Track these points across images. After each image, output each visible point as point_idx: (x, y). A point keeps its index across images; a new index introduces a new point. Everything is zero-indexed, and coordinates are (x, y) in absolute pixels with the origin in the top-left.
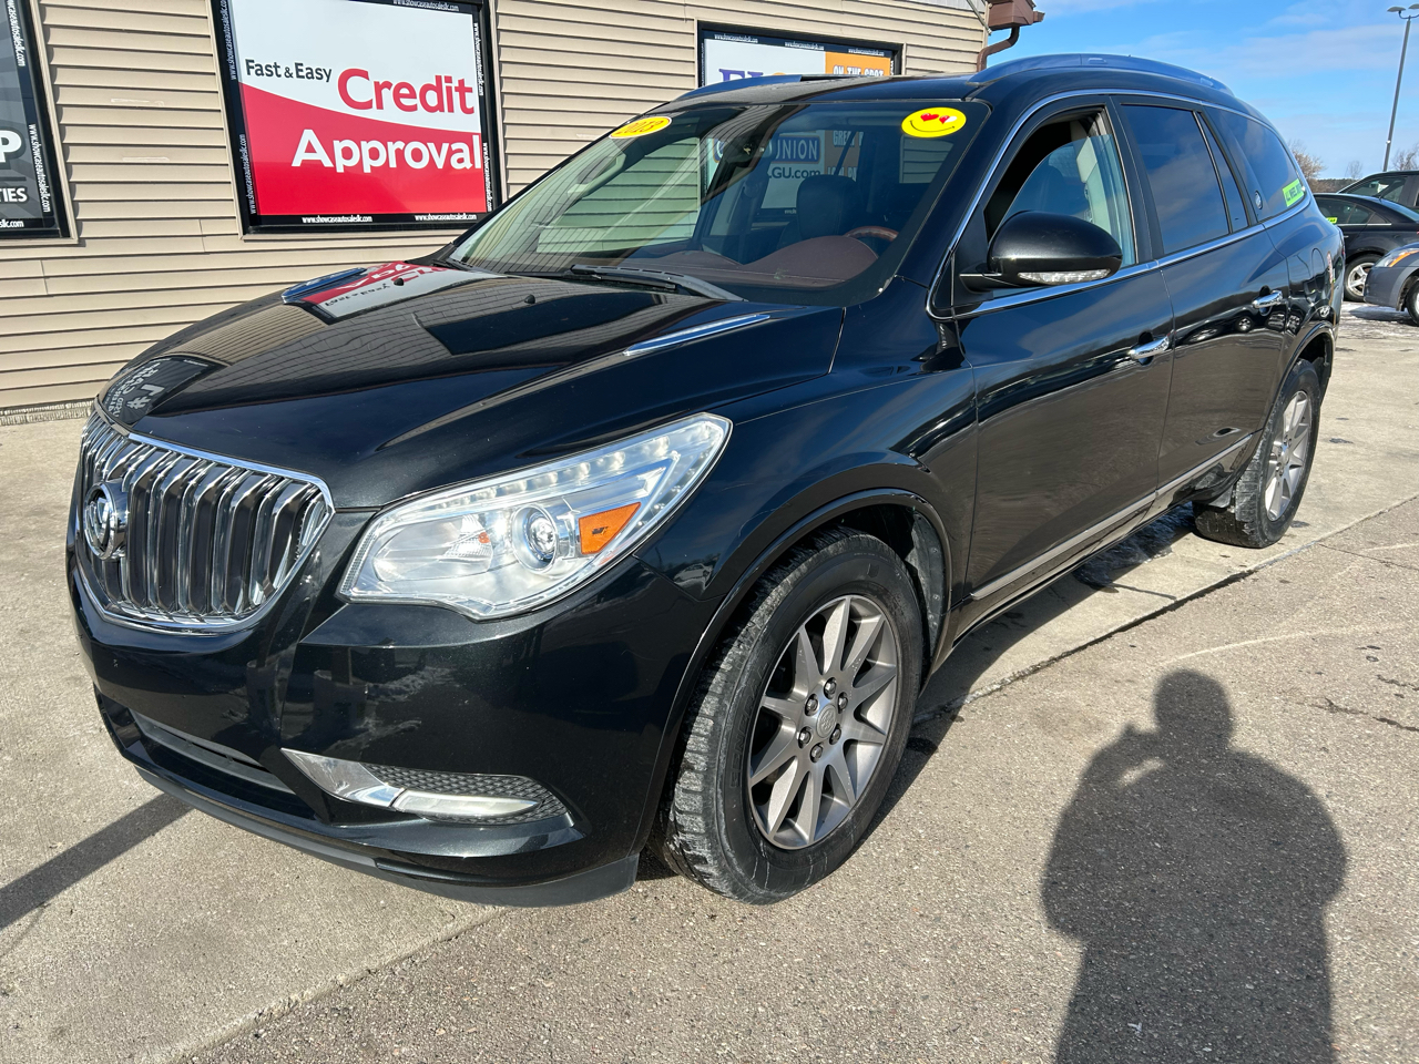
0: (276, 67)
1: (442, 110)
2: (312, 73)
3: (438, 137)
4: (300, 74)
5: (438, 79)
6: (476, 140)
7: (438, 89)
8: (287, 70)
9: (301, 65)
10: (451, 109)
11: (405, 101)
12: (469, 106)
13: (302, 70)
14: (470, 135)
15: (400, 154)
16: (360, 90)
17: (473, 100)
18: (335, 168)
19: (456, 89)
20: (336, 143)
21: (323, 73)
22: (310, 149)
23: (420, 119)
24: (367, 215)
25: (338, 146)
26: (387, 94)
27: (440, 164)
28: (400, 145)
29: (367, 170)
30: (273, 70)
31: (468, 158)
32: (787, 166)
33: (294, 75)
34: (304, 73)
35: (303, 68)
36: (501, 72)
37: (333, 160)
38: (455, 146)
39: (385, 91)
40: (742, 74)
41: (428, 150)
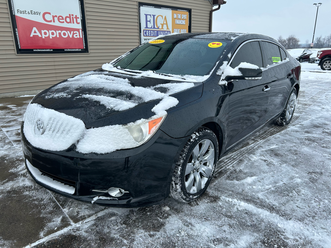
1: (71, 23)
2: (35, 13)
3: (70, 30)
4: (32, 13)
5: (70, 15)
6: (81, 31)
7: (70, 17)
8: (28, 12)
9: (32, 11)
10: (73, 23)
11: (61, 21)
12: (78, 22)
13: (32, 12)
14: (79, 29)
15: (60, 34)
16: (48, 17)
17: (79, 20)
18: (42, 37)
19: (75, 18)
20: (42, 31)
21: (38, 13)
22: (35, 32)
23: (65, 25)
24: (51, 49)
25: (43, 32)
26: (56, 19)
27: (71, 36)
28: (60, 31)
29: (51, 38)
30: (25, 12)
31: (78, 35)
33: (30, 13)
34: (33, 13)
35: (33, 12)
36: (86, 13)
37: (41, 35)
38: (75, 32)
39: (55, 18)
40: (150, 15)
41: (67, 33)
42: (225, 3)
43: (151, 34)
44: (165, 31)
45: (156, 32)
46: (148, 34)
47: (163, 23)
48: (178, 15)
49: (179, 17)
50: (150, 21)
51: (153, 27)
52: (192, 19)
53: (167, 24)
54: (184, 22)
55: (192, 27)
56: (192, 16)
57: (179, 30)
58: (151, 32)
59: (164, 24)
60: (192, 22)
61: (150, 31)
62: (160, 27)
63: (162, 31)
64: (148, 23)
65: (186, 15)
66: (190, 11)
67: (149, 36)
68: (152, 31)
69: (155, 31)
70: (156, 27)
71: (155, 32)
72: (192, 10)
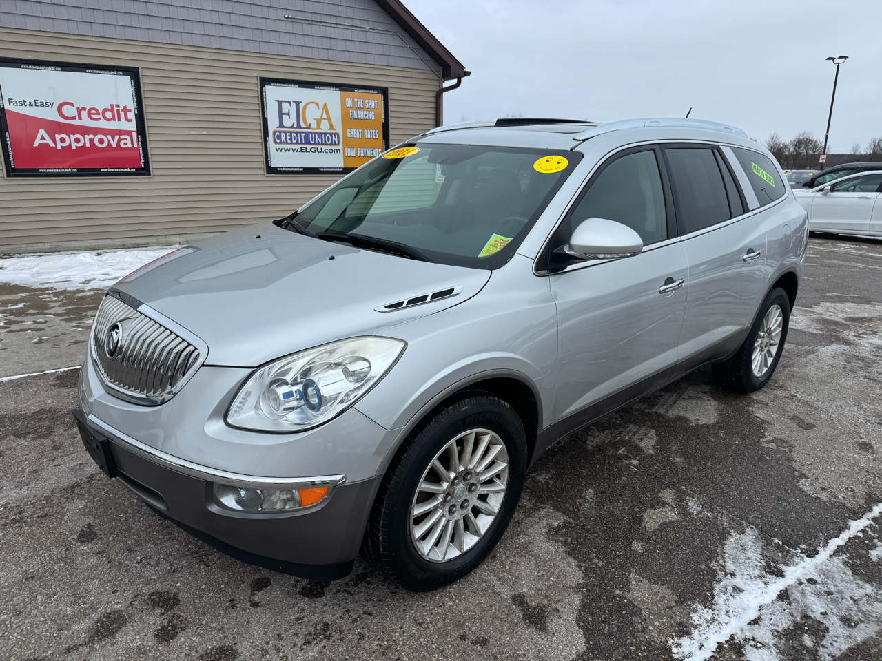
0: (24, 101)
1: (115, 120)
2: (43, 104)
3: (113, 133)
4: (37, 104)
5: (112, 106)
6: (134, 134)
8: (30, 103)
9: (38, 100)
10: (119, 120)
11: (94, 116)
12: (129, 118)
14: (131, 132)
15: (91, 141)
16: (69, 111)
17: (132, 115)
18: (56, 147)
19: (122, 110)
20: (57, 135)
21: (49, 104)
22: (43, 138)
23: (102, 124)
24: (74, 169)
25: (58, 137)
26: (84, 114)
27: (114, 145)
28: (92, 136)
29: (74, 148)
30: (23, 103)
31: (130, 142)
32: (319, 147)
33: (34, 105)
34: (39, 104)
35: (39, 102)
36: (144, 102)
37: (55, 143)
38: (122, 137)
39: (83, 112)
40: (289, 102)
41: (107, 139)
42: (468, 74)
43: (291, 139)
44: (325, 134)
45: (303, 135)
46: (286, 138)
47: (319, 118)
48: (356, 100)
49: (360, 104)
50: (288, 114)
51: (295, 126)
52: (390, 109)
53: (329, 119)
54: (371, 115)
55: (391, 126)
56: (390, 103)
57: (360, 130)
58: (291, 136)
59: (322, 119)
60: (391, 114)
61: (288, 134)
62: (314, 125)
63: (318, 134)
64: (285, 117)
65: (376, 101)
66: (384, 91)
67: (287, 143)
68: (293, 134)
69: (300, 133)
70: (303, 125)
71: (301, 136)
72: (390, 91)
